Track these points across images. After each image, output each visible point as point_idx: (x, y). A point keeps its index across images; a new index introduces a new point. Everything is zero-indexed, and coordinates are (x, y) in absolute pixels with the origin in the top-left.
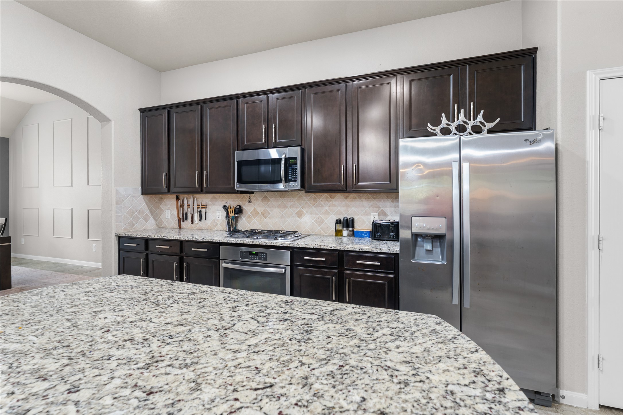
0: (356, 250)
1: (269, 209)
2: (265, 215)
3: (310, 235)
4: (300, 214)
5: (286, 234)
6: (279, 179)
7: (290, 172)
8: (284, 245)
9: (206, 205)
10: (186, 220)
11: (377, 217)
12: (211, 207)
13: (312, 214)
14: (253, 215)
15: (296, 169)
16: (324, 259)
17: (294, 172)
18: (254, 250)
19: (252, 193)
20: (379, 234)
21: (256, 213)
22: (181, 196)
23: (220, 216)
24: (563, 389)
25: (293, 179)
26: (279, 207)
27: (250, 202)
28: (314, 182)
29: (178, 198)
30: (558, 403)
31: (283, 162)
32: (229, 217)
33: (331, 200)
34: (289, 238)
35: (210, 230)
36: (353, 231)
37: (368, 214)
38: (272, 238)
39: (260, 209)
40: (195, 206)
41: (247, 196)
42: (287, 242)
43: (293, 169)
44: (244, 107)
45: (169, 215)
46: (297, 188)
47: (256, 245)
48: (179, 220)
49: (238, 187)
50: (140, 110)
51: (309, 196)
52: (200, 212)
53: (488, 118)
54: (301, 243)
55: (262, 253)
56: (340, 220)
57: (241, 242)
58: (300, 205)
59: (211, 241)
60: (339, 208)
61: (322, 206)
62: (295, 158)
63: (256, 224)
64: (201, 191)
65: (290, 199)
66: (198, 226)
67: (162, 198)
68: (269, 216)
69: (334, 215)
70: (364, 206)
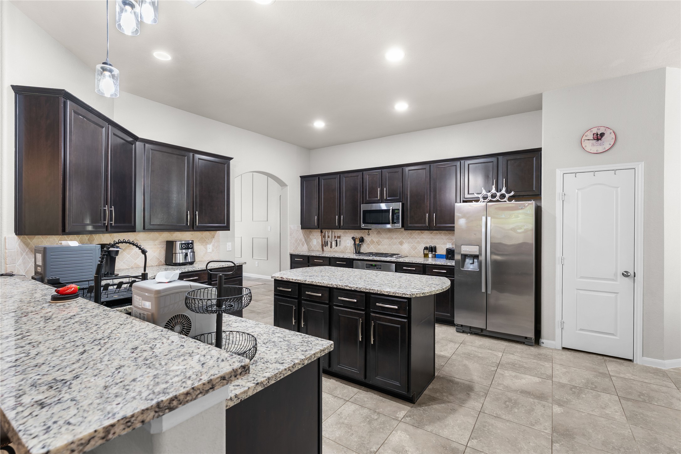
0: (433, 264)
1: (381, 240)
2: (378, 243)
3: (407, 256)
4: (401, 243)
5: (392, 255)
6: (388, 222)
7: (395, 217)
8: (391, 260)
9: (340, 237)
10: (327, 245)
11: (451, 245)
12: (343, 238)
13: (409, 243)
14: (371, 243)
15: (399, 216)
16: (415, 269)
17: (397, 217)
18: (374, 263)
19: (371, 229)
20: (450, 256)
21: (372, 242)
22: (324, 231)
23: (349, 244)
24: (543, 339)
25: (397, 222)
26: (388, 238)
27: (369, 235)
28: (410, 224)
29: (322, 232)
30: (541, 346)
31: (391, 211)
32: (356, 244)
33: (421, 235)
34: (394, 257)
35: (342, 252)
36: (435, 254)
37: (445, 244)
38: (384, 257)
39: (375, 240)
40: (333, 237)
41: (367, 231)
42: (393, 259)
43: (397, 216)
44: (367, 177)
45: (316, 242)
46: (400, 227)
47: (375, 260)
48: (322, 245)
49: (363, 226)
50: (301, 177)
51: (407, 232)
52: (336, 241)
53: (508, 191)
54: (401, 260)
55: (379, 265)
56: (427, 247)
57: (366, 259)
58: (402, 237)
59: (348, 258)
60: (427, 240)
61: (416, 238)
62: (399, 210)
63: (373, 249)
64: (339, 228)
65: (395, 233)
66: (334, 250)
67: (311, 231)
68: (381, 244)
69: (423, 244)
70: (443, 239)
